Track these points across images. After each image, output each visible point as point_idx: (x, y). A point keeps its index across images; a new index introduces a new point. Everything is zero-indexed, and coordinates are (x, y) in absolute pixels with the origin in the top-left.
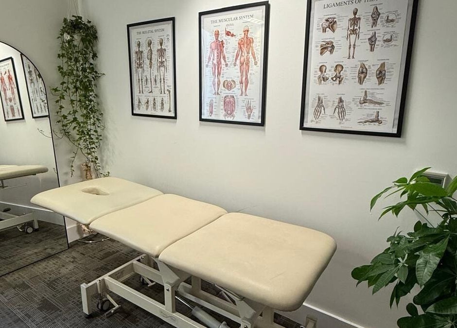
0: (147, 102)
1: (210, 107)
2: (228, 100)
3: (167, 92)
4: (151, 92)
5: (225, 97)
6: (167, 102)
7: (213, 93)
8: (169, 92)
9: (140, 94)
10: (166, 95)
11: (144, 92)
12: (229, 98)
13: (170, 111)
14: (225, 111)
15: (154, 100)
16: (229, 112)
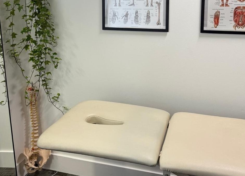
0: (127, 15)
1: (215, 18)
2: (239, 11)
3: (154, 4)
4: (133, 4)
5: (236, 8)
6: (154, 15)
7: (221, 4)
8: (159, 4)
9: (115, 7)
10: (154, 8)
11: (121, 5)
12: (242, 9)
13: (158, 24)
14: (236, 21)
15: (137, 12)
16: (240, 23)
